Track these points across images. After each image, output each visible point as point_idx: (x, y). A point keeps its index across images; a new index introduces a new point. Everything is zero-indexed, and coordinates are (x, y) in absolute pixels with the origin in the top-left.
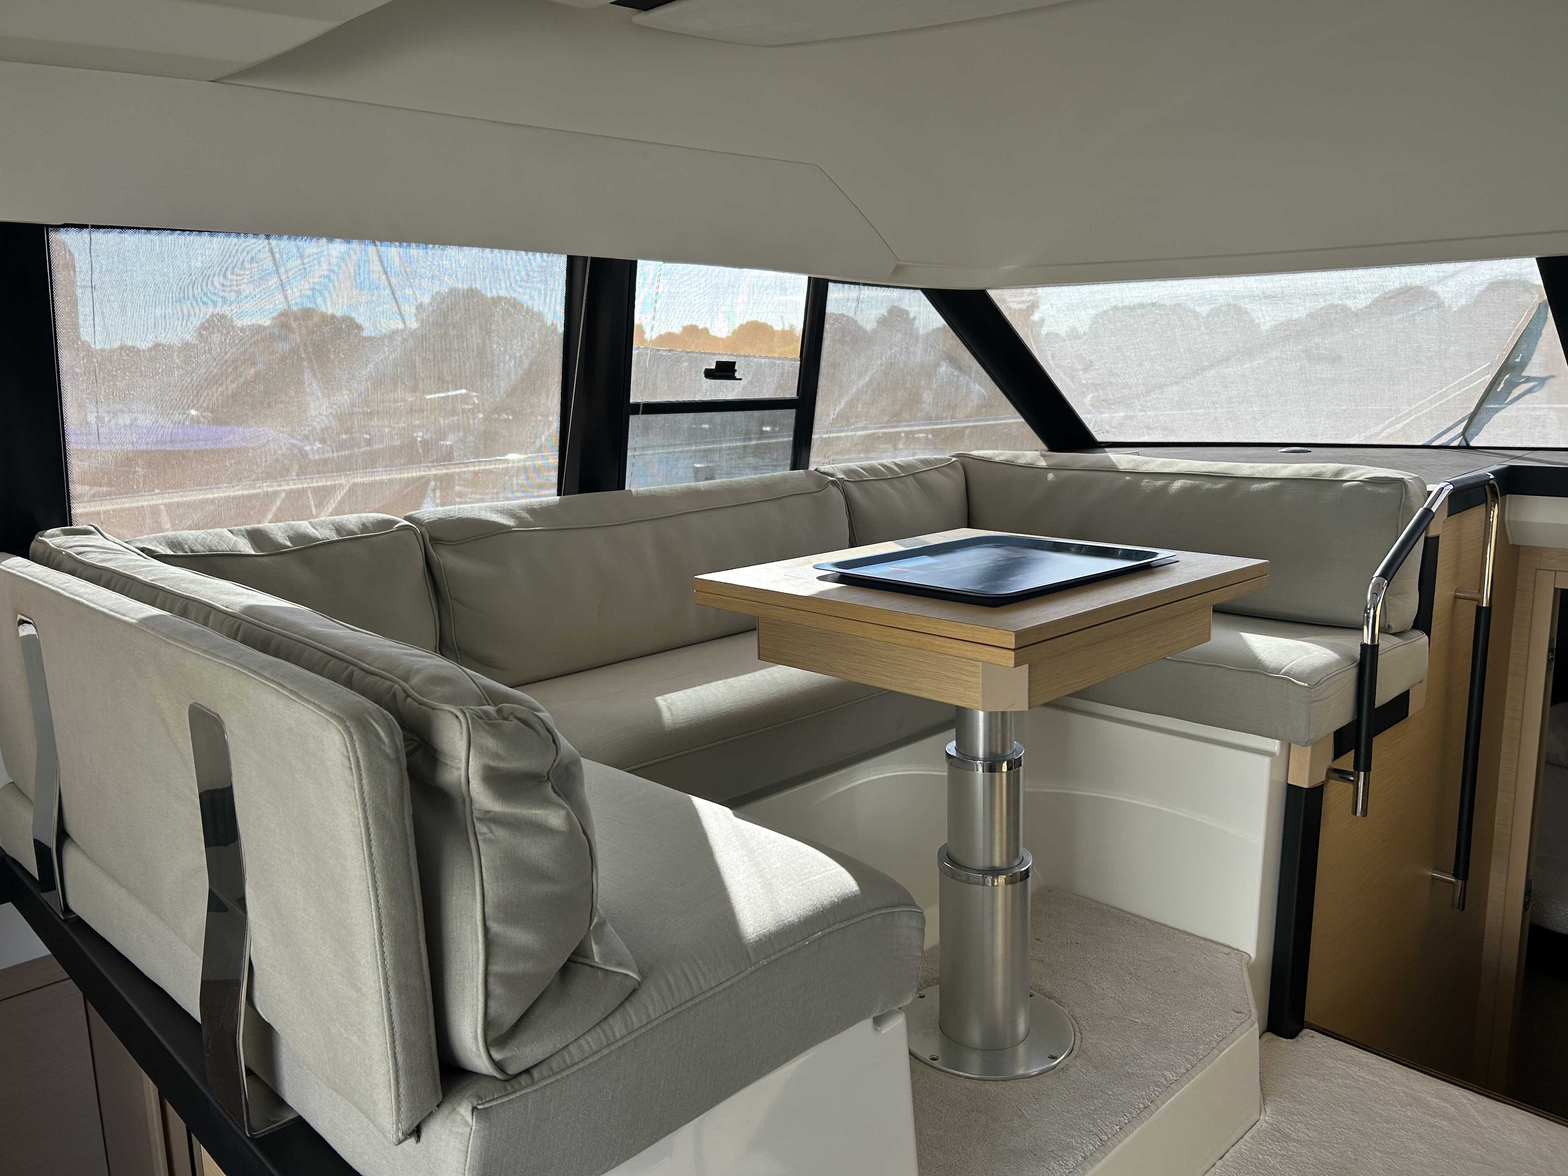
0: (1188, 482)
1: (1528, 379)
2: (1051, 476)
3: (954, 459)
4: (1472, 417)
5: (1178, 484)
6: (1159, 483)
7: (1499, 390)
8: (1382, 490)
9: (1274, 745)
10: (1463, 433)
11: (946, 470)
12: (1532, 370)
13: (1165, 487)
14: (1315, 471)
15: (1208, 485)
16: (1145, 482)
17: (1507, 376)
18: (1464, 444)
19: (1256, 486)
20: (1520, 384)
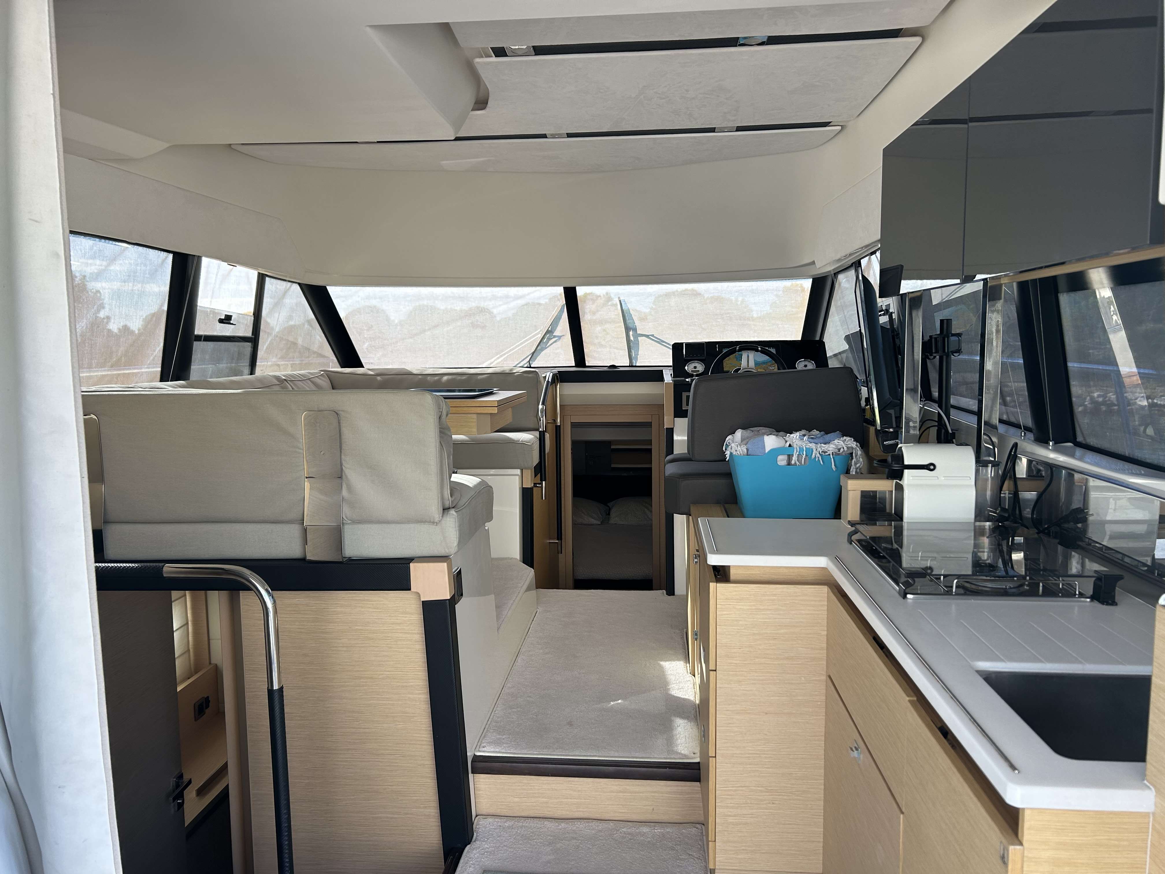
0: (450, 377)
1: (555, 337)
2: (379, 378)
3: (322, 372)
4: (533, 353)
5: (445, 378)
6: (436, 378)
7: (544, 341)
8: (530, 375)
9: (518, 472)
10: (529, 361)
11: (320, 377)
12: (557, 333)
13: (439, 381)
14: (502, 370)
15: (459, 378)
16: (429, 378)
17: (548, 335)
18: (529, 366)
19: (480, 377)
20: (552, 339)
